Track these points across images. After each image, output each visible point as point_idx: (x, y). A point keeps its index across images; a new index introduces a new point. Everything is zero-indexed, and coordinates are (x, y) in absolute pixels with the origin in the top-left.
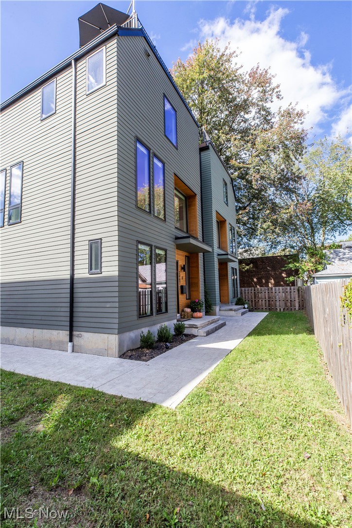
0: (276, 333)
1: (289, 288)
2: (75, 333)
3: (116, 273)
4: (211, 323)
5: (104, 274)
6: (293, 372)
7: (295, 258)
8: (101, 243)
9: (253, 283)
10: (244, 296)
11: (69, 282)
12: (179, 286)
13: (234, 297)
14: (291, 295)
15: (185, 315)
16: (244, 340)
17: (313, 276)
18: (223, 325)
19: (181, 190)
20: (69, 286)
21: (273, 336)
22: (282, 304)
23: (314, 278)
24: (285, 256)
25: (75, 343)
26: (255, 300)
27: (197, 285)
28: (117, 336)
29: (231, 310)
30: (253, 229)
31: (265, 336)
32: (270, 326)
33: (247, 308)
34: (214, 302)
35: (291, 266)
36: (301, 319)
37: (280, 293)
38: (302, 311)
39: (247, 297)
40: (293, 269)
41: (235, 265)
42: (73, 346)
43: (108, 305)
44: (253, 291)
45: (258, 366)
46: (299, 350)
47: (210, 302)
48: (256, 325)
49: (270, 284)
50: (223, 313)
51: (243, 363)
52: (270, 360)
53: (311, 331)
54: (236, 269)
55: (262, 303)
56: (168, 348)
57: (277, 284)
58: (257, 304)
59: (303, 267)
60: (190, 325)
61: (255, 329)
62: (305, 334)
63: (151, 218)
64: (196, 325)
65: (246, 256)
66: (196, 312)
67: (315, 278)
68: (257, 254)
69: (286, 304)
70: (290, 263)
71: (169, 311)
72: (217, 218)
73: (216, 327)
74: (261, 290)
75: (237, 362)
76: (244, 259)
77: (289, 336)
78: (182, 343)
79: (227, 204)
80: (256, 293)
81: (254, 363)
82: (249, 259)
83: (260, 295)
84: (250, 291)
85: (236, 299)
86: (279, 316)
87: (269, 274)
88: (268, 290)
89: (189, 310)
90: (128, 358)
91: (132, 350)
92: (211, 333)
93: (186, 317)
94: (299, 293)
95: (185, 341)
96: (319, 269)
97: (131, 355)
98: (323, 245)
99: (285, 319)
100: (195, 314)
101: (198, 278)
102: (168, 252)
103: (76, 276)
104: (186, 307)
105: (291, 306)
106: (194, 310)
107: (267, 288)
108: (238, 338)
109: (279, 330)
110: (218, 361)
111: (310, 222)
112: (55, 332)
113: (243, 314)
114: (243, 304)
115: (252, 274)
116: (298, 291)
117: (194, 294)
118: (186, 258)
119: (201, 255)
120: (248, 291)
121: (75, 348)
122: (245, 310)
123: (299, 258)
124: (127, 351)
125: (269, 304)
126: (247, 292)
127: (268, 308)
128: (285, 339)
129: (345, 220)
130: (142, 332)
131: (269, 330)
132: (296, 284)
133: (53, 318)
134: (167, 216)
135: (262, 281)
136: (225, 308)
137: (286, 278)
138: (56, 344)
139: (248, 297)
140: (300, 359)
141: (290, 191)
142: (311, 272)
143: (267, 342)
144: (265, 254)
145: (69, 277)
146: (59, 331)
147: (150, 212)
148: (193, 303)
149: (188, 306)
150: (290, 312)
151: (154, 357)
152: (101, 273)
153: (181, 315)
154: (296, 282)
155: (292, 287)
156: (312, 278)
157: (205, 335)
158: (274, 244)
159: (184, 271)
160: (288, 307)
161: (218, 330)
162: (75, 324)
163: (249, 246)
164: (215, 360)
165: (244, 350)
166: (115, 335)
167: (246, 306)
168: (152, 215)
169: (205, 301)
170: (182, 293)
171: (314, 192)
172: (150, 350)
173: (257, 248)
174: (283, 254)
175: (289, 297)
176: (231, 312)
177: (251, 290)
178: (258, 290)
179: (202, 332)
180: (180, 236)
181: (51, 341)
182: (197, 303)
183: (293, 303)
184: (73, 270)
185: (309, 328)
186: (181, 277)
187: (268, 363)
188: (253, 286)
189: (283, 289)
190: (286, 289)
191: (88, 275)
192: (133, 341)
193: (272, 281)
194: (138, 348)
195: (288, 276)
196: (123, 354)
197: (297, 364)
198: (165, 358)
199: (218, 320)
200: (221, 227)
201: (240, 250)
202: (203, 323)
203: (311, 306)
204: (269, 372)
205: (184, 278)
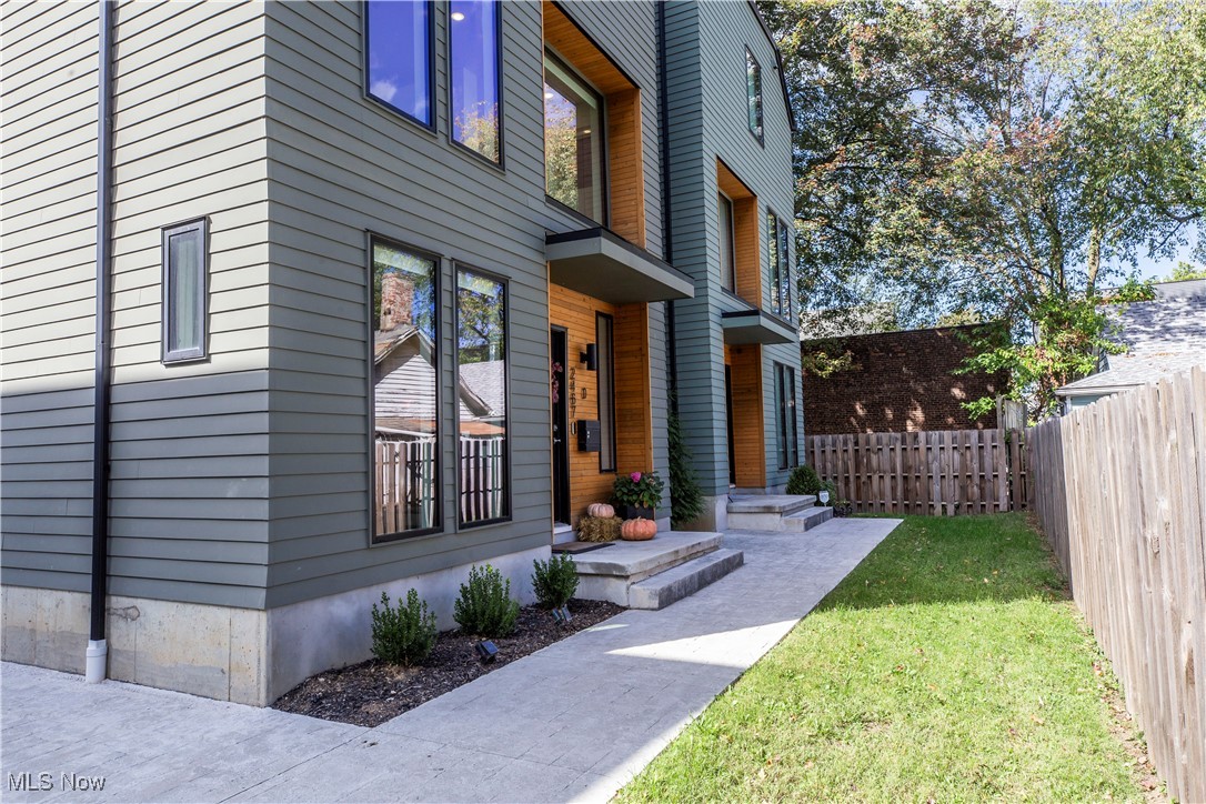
0: (927, 598)
1: (974, 434)
2: (116, 603)
3: (262, 358)
4: (685, 560)
5: (218, 363)
6: (1001, 781)
7: (996, 334)
8: (207, 236)
9: (854, 423)
10: (818, 464)
11: (91, 397)
12: (571, 421)
13: (784, 467)
14: (981, 458)
15: (590, 531)
16: (800, 628)
17: (1061, 392)
18: (735, 563)
19: (581, 67)
20: (89, 415)
21: (915, 607)
22: (952, 489)
23: (1063, 399)
24: (962, 327)
25: (115, 644)
26: (858, 478)
27: (641, 418)
28: (263, 616)
29: (769, 510)
30: (854, 237)
31: (884, 610)
32: (906, 567)
33: (829, 504)
34: (709, 484)
35: (985, 359)
36: (1019, 542)
37: (942, 452)
38: (1019, 514)
39: (829, 465)
40: (988, 371)
41: (789, 355)
42: (107, 656)
43: (233, 489)
44: (850, 447)
45: (845, 753)
46: (1017, 670)
47: (695, 482)
48: (852, 563)
49: (909, 422)
50: (739, 521)
51: (783, 735)
52: (898, 718)
53: (1058, 587)
54: (792, 370)
55: (882, 487)
56: (490, 662)
57: (933, 423)
58: (863, 489)
59: (1023, 363)
60: (598, 566)
61: (847, 583)
62: (1036, 601)
63: (436, 147)
64: (621, 568)
65: (830, 329)
66: (634, 517)
67: (1068, 401)
68: (868, 321)
69: (963, 489)
70: (980, 350)
71: (515, 513)
72: (720, 185)
73: (702, 575)
74: (879, 441)
75: (754, 731)
76: (824, 341)
77: (976, 608)
78: (557, 638)
79: (760, 140)
80: (862, 452)
81: (829, 735)
82: (840, 339)
83: (874, 458)
84: (840, 447)
85: (789, 474)
86: (940, 530)
87: (909, 389)
88: (904, 441)
89: (605, 511)
90: (307, 707)
91: (334, 673)
92: (681, 598)
93: (594, 536)
94: (1009, 452)
95: (572, 629)
96: (1081, 369)
97: (325, 696)
98: (1091, 291)
99: (961, 541)
100: (630, 526)
101: (642, 393)
102: (513, 289)
103: (119, 375)
104: (596, 501)
105: (982, 497)
106: (624, 512)
107: (899, 435)
108: (781, 617)
109: (938, 585)
110: (676, 721)
111: (1048, 213)
112: (47, 599)
113: (811, 523)
114: (815, 490)
115: (851, 390)
116: (1008, 443)
117: (629, 451)
118: (602, 321)
119: (656, 311)
120: (834, 444)
121: (114, 665)
122: (819, 510)
123: (1010, 337)
124: (315, 677)
125: (906, 492)
126: (829, 449)
127: (901, 503)
128: (963, 619)
129: (1173, 201)
130: (385, 599)
131: (903, 585)
132: (999, 419)
133: (43, 544)
134: (508, 150)
135: (884, 415)
136: (747, 504)
137: (967, 401)
138: (50, 645)
139: (835, 466)
140: (1026, 713)
141: (982, 95)
142: (1053, 380)
143: (891, 635)
144: (895, 322)
145: (90, 378)
146: (60, 593)
147: (431, 124)
148: (624, 486)
149: (606, 497)
150: (981, 518)
151: (417, 702)
152: (208, 361)
153: (578, 529)
154: (999, 413)
155: (988, 433)
156: (1057, 401)
157: (655, 604)
158: (926, 291)
159: (590, 368)
160: (974, 500)
161: (709, 583)
162: (115, 567)
163: (845, 296)
164: (668, 717)
165: (795, 673)
166: (255, 613)
167: (825, 496)
168: (442, 139)
169: (674, 477)
170: (582, 447)
171: (1067, 104)
172: (414, 671)
173: (869, 303)
174: (954, 321)
175: (976, 466)
176: (768, 517)
177: (845, 443)
178: (868, 442)
179: (642, 594)
180: (561, 230)
181: (33, 631)
182: (638, 484)
183: (988, 486)
184: (107, 349)
185: (1051, 573)
186: (578, 390)
187: (890, 734)
188: (855, 432)
189: (954, 439)
190: (967, 437)
191: (160, 371)
192: (344, 636)
193: (919, 414)
194: (367, 664)
195: (974, 395)
196: (293, 693)
197: (1014, 734)
198: (459, 708)
199: (716, 548)
200: (739, 220)
201: (812, 312)
202: (651, 561)
203: (1057, 494)
204: (892, 779)
205: (592, 393)
